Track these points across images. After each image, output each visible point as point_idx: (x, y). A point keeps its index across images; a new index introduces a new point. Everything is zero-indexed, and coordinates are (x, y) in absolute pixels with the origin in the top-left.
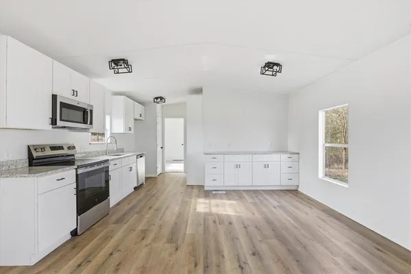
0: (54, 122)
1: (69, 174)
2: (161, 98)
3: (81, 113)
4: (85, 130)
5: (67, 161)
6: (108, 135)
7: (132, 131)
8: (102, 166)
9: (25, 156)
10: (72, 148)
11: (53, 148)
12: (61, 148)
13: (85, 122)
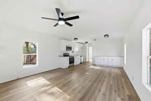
0: (66, 50)
1: (68, 57)
2: (87, 42)
3: (70, 48)
4: (71, 51)
5: (68, 56)
6: (75, 51)
7: (80, 51)
8: (73, 57)
9: (63, 55)
10: (69, 54)
11: (66, 54)
12: (67, 54)
13: (70, 50)
